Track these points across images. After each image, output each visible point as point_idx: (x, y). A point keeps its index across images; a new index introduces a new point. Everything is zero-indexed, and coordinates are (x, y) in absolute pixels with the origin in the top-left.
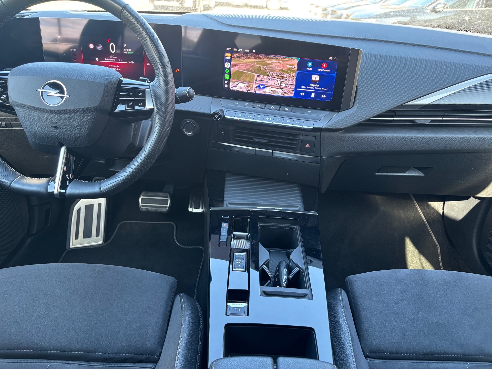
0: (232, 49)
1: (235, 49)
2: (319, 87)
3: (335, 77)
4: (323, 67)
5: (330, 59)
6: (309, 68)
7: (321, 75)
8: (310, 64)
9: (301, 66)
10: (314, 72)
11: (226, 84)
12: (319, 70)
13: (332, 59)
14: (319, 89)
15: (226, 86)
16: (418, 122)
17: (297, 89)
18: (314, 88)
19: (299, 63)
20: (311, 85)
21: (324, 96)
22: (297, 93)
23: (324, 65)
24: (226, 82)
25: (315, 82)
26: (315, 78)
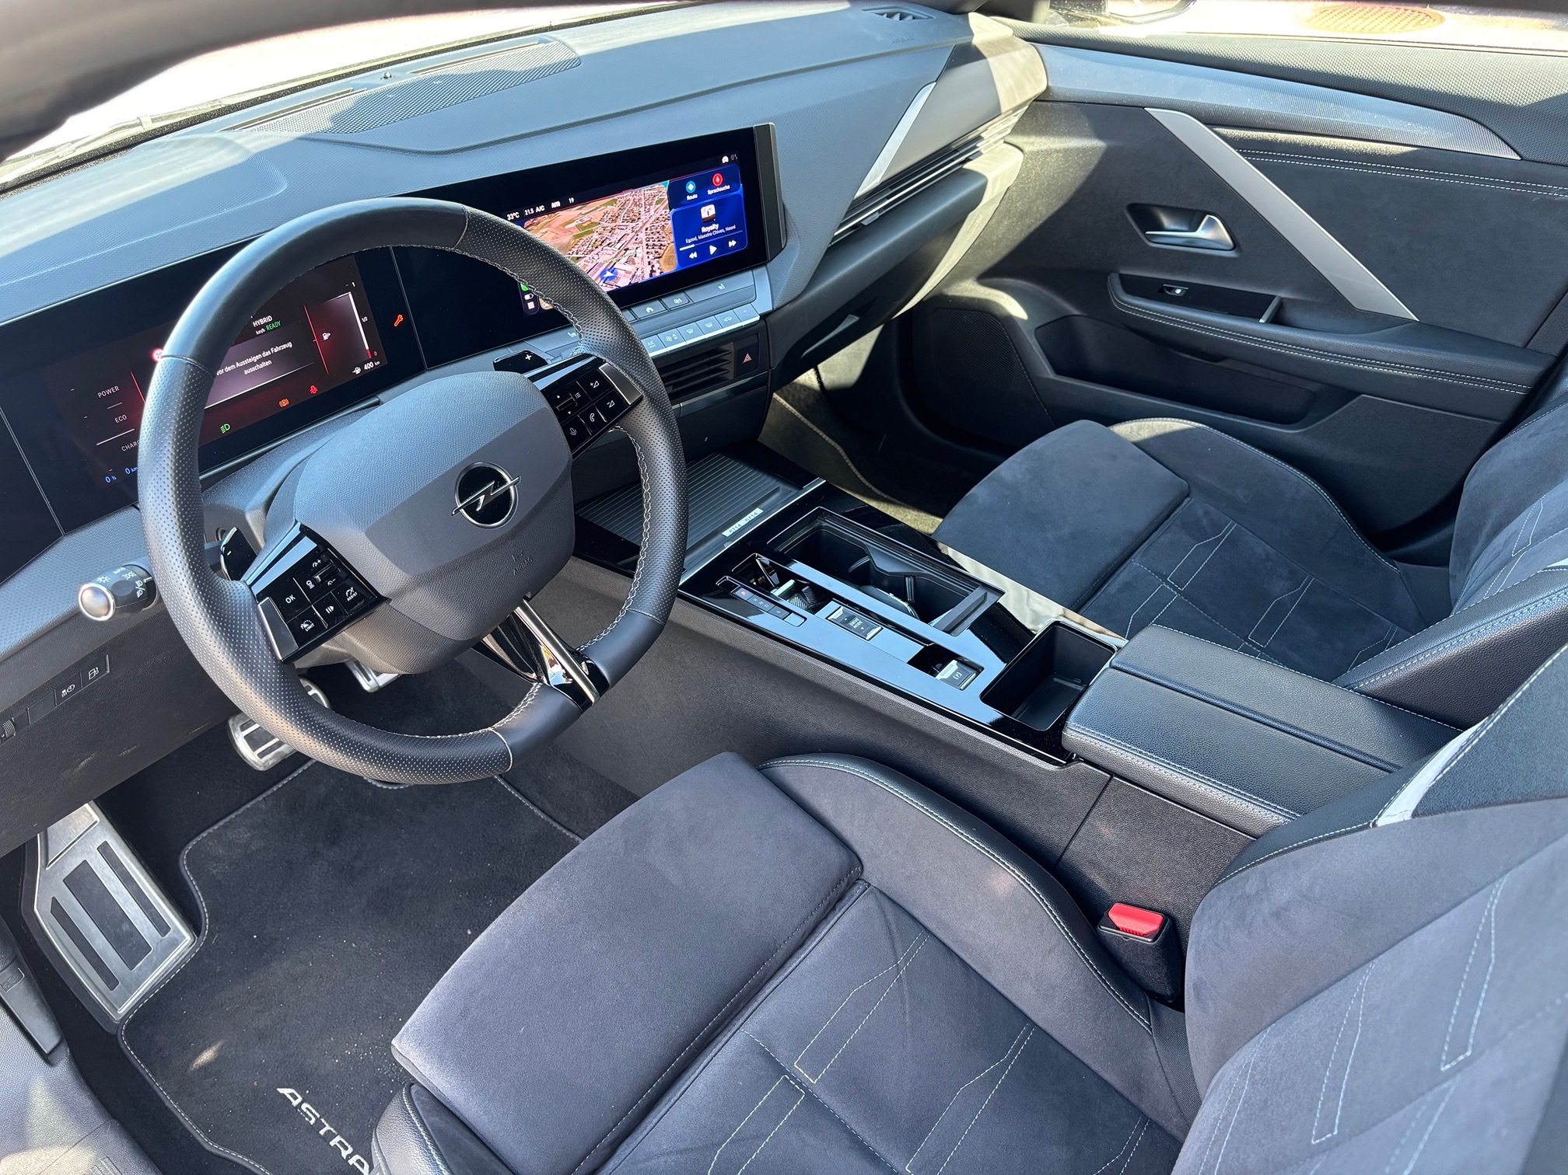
0: (522, 214)
1: (527, 212)
2: (719, 229)
3: (742, 196)
4: (716, 182)
5: (724, 162)
6: (691, 195)
7: (719, 202)
8: (691, 187)
9: (676, 197)
10: (703, 200)
11: (530, 301)
12: (710, 192)
13: (727, 161)
14: (721, 231)
15: (531, 305)
16: (865, 223)
17: (681, 249)
18: (711, 234)
19: (669, 193)
20: (704, 229)
21: (732, 243)
22: (683, 257)
23: (718, 178)
24: (527, 297)
25: (709, 222)
26: (708, 211)
